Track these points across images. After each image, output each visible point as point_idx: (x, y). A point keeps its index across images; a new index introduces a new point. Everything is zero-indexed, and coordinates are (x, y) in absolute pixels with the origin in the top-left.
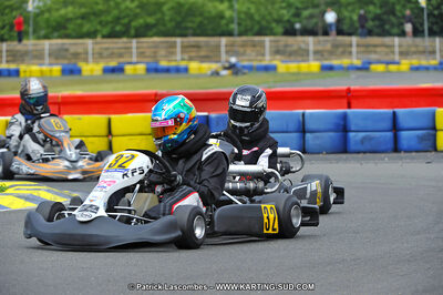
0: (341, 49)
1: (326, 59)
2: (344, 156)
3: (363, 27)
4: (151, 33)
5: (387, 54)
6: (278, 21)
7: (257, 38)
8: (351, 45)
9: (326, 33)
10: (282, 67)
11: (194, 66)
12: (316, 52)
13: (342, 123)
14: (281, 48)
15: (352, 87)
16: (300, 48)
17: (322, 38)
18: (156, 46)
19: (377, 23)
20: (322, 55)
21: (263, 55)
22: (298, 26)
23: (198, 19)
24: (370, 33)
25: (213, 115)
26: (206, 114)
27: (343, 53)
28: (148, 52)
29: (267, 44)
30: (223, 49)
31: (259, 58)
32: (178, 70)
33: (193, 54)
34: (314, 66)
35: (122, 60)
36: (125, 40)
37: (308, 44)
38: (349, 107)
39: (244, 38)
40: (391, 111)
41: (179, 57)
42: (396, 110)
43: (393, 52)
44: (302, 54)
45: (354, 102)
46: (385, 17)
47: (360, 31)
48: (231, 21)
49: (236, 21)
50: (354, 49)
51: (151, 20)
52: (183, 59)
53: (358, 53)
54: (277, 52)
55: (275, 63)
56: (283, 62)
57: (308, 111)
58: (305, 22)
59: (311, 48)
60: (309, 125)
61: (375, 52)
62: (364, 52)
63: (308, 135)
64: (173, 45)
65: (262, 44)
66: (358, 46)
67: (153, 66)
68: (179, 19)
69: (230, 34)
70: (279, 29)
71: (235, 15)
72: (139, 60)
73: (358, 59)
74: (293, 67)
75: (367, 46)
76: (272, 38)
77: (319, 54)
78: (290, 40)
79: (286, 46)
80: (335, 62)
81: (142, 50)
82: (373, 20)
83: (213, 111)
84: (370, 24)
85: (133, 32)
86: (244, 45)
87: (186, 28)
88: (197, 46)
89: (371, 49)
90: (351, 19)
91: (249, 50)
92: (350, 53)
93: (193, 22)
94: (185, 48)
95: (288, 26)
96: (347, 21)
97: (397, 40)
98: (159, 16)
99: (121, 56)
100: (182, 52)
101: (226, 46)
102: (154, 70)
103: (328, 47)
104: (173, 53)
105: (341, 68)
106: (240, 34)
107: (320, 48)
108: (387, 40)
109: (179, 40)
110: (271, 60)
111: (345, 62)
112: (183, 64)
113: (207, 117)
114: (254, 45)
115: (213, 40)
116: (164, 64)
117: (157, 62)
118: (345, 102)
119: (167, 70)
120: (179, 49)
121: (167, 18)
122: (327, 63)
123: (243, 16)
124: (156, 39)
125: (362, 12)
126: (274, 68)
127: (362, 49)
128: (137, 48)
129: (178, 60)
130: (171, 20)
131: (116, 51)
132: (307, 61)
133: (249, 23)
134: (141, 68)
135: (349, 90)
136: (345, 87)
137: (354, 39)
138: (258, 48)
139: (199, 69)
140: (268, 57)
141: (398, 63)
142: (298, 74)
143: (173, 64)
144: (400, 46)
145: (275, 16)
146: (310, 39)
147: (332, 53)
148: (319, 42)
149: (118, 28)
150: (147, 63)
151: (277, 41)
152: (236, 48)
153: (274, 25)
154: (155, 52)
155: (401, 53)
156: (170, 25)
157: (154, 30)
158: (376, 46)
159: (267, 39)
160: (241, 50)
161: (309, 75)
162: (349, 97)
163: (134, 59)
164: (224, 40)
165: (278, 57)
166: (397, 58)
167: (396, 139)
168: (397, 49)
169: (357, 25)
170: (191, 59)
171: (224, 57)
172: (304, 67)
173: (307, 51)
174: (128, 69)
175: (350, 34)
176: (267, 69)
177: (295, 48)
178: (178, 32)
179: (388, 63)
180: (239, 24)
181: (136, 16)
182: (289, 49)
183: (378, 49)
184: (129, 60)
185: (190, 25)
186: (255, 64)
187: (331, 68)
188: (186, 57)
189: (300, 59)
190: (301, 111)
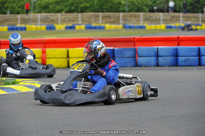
0: (175, 19)
1: (168, 23)
2: (176, 68)
3: (185, 8)
4: (88, 10)
5: (196, 21)
6: (146, 6)
7: (137, 13)
8: (179, 17)
9: (168, 11)
10: (148, 27)
11: (108, 26)
12: (164, 20)
13: (175, 52)
14: (148, 18)
15: (180, 36)
16: (156, 18)
17: (166, 14)
18: (90, 17)
19: (191, 7)
20: (167, 21)
21: (139, 21)
22: (155, 8)
23: (110, 4)
24: (188, 11)
25: (116, 49)
26: (113, 48)
27: (176, 21)
28: (86, 20)
29: (141, 16)
30: (121, 18)
31: (138, 22)
32: (100, 28)
33: (107, 21)
34: (163, 26)
35: (74, 23)
36: (75, 14)
37: (160, 17)
38: (179, 45)
39: (131, 13)
40: (197, 47)
41: (100, 22)
42: (200, 47)
43: (199, 20)
44: (157, 21)
45: (180, 43)
46: (195, 4)
47: (184, 10)
48: (125, 5)
49: (127, 6)
50: (181, 19)
51: (88, 5)
52: (102, 23)
53: (183, 20)
54: (146, 20)
55: (145, 25)
56: (149, 24)
57: (159, 47)
58: (158, 6)
59: (162, 18)
60: (160, 54)
61: (191, 20)
62: (185, 20)
63: (160, 58)
64: (98, 16)
65: (139, 16)
66: (183, 17)
67: (89, 26)
68: (101, 4)
69: (124, 11)
70: (147, 9)
71: (126, 3)
72: (83, 23)
73: (183, 23)
74: (153, 27)
75: (187, 17)
76: (144, 13)
77: (165, 21)
78: (152, 14)
79: (150, 17)
80: (172, 25)
81: (83, 19)
82: (190, 5)
83: (116, 47)
84: (189, 7)
85: (79, 10)
86: (131, 16)
87: (104, 9)
88: (109, 17)
89: (189, 19)
90: (180, 5)
91: (133, 19)
92: (179, 20)
93: (107, 6)
94: (103, 17)
95: (151, 7)
96: (178, 6)
97: (200, 15)
98: (91, 3)
99: (74, 21)
100: (102, 19)
101: (123, 17)
102: (89, 28)
103: (169, 17)
104: (98, 20)
105: (175, 27)
106: (129, 12)
107: (165, 18)
108: (196, 15)
109: (100, 14)
110: (143, 23)
111: (177, 25)
112: (103, 25)
113: (113, 49)
114: (135, 16)
115: (117, 14)
116: (93, 25)
117: (90, 24)
118: (177, 43)
119: (95, 28)
120: (100, 18)
121: (95, 4)
122: (168, 25)
123: (130, 4)
124: (90, 14)
125: (184, 2)
126: (144, 27)
127: (185, 19)
128: (82, 17)
129: (100, 23)
130: (97, 5)
131: (71, 19)
132: (159, 24)
133: (133, 6)
134: (83, 27)
135: (178, 37)
136: (176, 36)
137: (181, 14)
138: (137, 18)
139: (110, 27)
140: (141, 22)
141: (201, 25)
142: (156, 30)
143: (98, 25)
144: (202, 18)
145: (145, 3)
146: (161, 14)
147: (171, 21)
148: (165, 15)
149: (73, 8)
150: (86, 25)
151: (146, 15)
152: (127, 18)
153: (144, 7)
154: (90, 20)
155: (202, 21)
156: (97, 7)
157: (89, 9)
158: (191, 17)
159: (141, 14)
160: (129, 19)
161: (161, 30)
162: (178, 41)
163: (80, 23)
164: (121, 14)
165: (146, 22)
166: (200, 23)
167: (200, 60)
168: (200, 19)
169: (182, 8)
170: (106, 23)
171: (121, 22)
172: (158, 27)
173: (160, 20)
174: (77, 27)
175: (179, 12)
176: (141, 27)
177: (154, 18)
178: (100, 10)
179: (196, 25)
180: (128, 7)
181: (81, 3)
182: (151, 19)
183: (192, 19)
184: (77, 23)
185: (105, 7)
186: (136, 25)
187: (170, 27)
188: (104, 21)
189: (156, 23)
190: (156, 47)
